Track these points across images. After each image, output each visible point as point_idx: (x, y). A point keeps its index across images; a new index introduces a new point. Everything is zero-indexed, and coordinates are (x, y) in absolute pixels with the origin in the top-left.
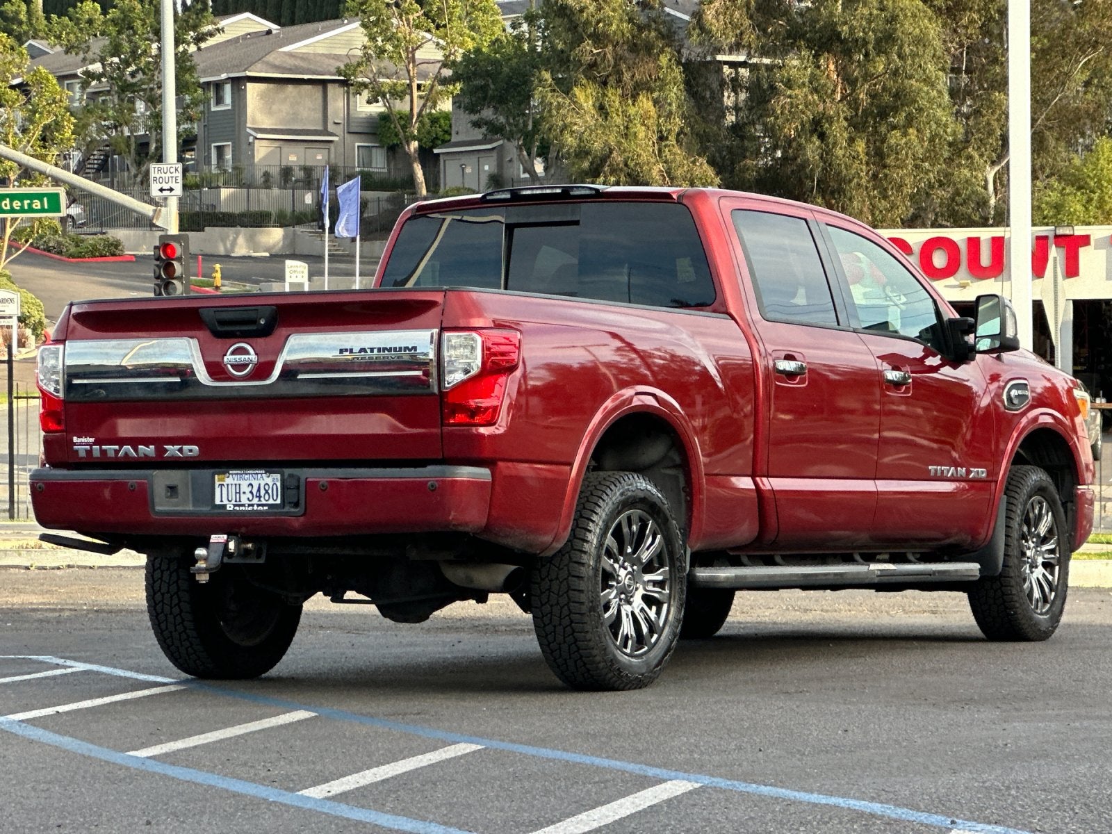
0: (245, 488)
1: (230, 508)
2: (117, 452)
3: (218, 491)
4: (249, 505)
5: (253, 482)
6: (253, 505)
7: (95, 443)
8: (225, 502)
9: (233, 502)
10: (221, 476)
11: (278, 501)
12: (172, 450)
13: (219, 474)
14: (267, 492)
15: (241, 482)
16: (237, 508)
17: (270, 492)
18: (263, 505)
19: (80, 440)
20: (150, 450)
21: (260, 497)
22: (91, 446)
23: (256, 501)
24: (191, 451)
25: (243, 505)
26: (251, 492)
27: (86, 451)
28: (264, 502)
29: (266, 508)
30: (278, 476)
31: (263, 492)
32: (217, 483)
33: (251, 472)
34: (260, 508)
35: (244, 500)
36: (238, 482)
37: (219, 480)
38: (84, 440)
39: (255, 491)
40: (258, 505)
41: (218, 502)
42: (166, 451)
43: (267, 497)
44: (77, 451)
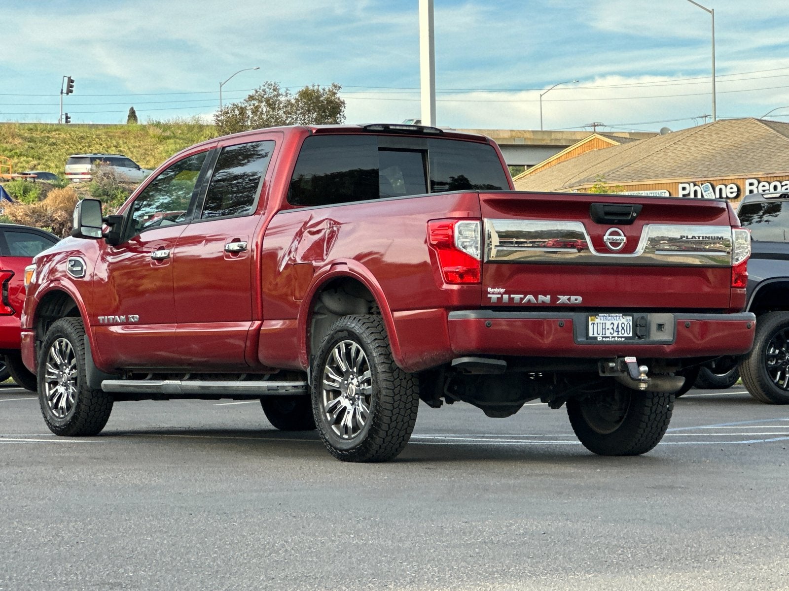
0: (608, 326)
1: (599, 339)
2: (522, 299)
3: (591, 327)
4: (612, 337)
5: (614, 322)
6: (614, 337)
7: (505, 293)
8: (596, 335)
9: (601, 335)
10: (592, 317)
11: (631, 335)
12: (563, 299)
13: (591, 316)
14: (623, 328)
15: (606, 321)
16: (604, 339)
17: (625, 328)
18: (621, 337)
19: (493, 290)
20: (547, 299)
21: (618, 332)
22: (502, 295)
23: (615, 334)
24: (576, 300)
25: (608, 337)
26: (613, 329)
27: (498, 298)
28: (621, 335)
29: (623, 339)
30: (631, 318)
31: (620, 328)
32: (590, 323)
33: (613, 315)
34: (620, 339)
35: (608, 334)
36: (604, 322)
37: (592, 320)
38: (496, 290)
39: (615, 328)
40: (618, 337)
41: (591, 335)
42: (559, 299)
43: (623, 332)
44: (490, 298)
